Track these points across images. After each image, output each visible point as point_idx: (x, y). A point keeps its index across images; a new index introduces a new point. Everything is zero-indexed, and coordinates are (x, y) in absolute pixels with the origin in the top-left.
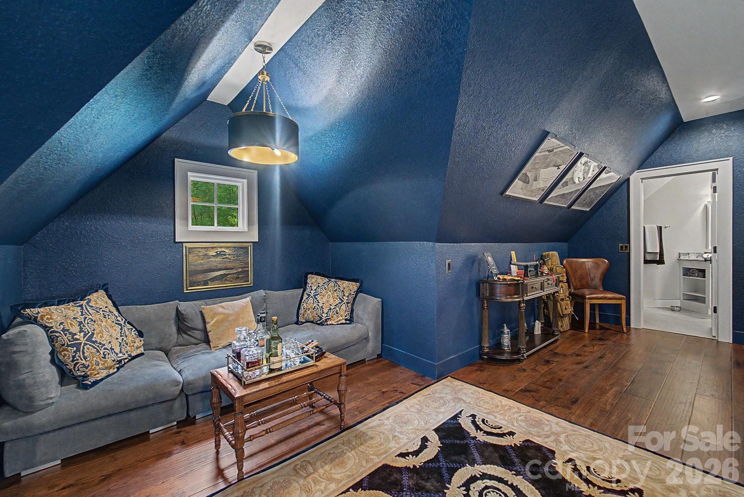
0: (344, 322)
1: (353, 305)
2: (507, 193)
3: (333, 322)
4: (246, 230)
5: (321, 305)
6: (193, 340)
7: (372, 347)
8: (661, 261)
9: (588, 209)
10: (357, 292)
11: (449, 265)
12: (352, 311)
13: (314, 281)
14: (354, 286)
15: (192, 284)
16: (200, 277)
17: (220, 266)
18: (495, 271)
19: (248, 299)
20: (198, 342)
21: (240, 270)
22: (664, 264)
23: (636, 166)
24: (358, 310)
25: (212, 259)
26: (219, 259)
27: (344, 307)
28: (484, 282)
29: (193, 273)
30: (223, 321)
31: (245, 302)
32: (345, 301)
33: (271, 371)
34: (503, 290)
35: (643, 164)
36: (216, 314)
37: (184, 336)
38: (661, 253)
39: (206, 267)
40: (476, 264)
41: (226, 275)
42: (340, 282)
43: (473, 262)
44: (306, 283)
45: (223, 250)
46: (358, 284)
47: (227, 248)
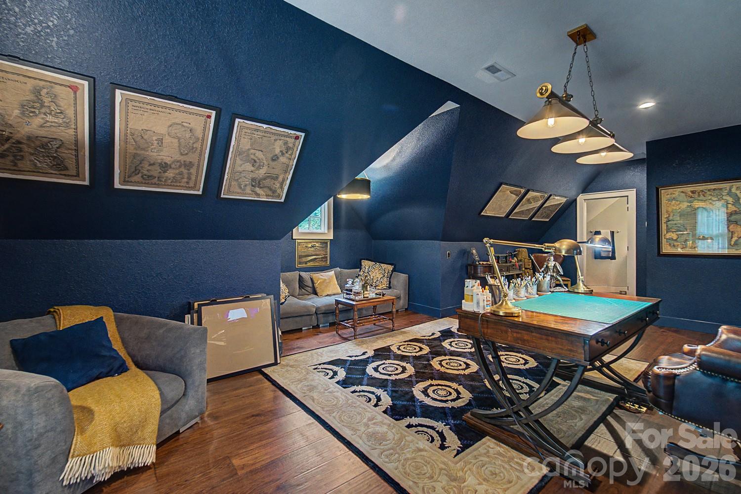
0: (386, 288)
1: (390, 279)
2: (482, 214)
3: (379, 288)
4: (326, 232)
5: (372, 278)
6: (307, 293)
7: (402, 303)
8: (613, 258)
9: (548, 220)
10: (392, 271)
11: (449, 254)
12: (390, 282)
13: (366, 264)
14: (391, 268)
15: (300, 263)
16: (304, 260)
17: (313, 253)
18: (477, 258)
19: (333, 272)
20: (309, 293)
21: (323, 256)
22: (615, 259)
23: (581, 191)
24: (394, 282)
25: (310, 249)
26: (312, 249)
27: (385, 279)
28: (470, 265)
29: (300, 257)
30: (323, 282)
31: (332, 273)
32: (386, 276)
33: (364, 297)
34: (482, 270)
35: (585, 190)
36: (319, 279)
37: (303, 290)
38: (613, 251)
39: (306, 254)
40: (466, 255)
41: (316, 259)
42: (382, 265)
43: (464, 253)
44: (361, 265)
45: (315, 243)
46: (393, 267)
47: (317, 242)
